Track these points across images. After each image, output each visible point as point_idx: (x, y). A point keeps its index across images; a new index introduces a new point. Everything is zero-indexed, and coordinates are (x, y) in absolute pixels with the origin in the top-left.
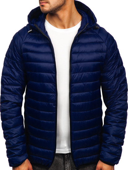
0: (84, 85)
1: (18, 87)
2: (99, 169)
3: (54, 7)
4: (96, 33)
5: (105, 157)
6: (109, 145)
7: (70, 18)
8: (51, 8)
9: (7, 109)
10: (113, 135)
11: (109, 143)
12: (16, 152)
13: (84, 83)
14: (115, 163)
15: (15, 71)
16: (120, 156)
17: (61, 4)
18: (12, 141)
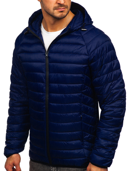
4: (81, 34)
6: (97, 147)
11: (97, 145)
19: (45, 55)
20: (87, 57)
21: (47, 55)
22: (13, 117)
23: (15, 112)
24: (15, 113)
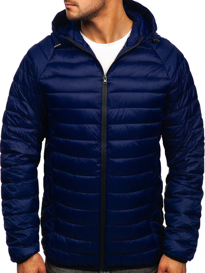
0: (127, 127)
1: (30, 131)
2: (164, 269)
3: (85, 12)
4: (152, 48)
5: (172, 249)
6: (178, 229)
7: (115, 27)
8: (80, 14)
9: (12, 165)
10: (186, 213)
11: (178, 226)
12: (19, 238)
13: (127, 125)
14: (188, 257)
15: (28, 105)
16: (196, 246)
17: (98, 8)
18: (10, 220)
19: (102, 80)
20: (169, 81)
21: (105, 81)
22: (19, 184)
23: (23, 175)
24: (21, 177)
